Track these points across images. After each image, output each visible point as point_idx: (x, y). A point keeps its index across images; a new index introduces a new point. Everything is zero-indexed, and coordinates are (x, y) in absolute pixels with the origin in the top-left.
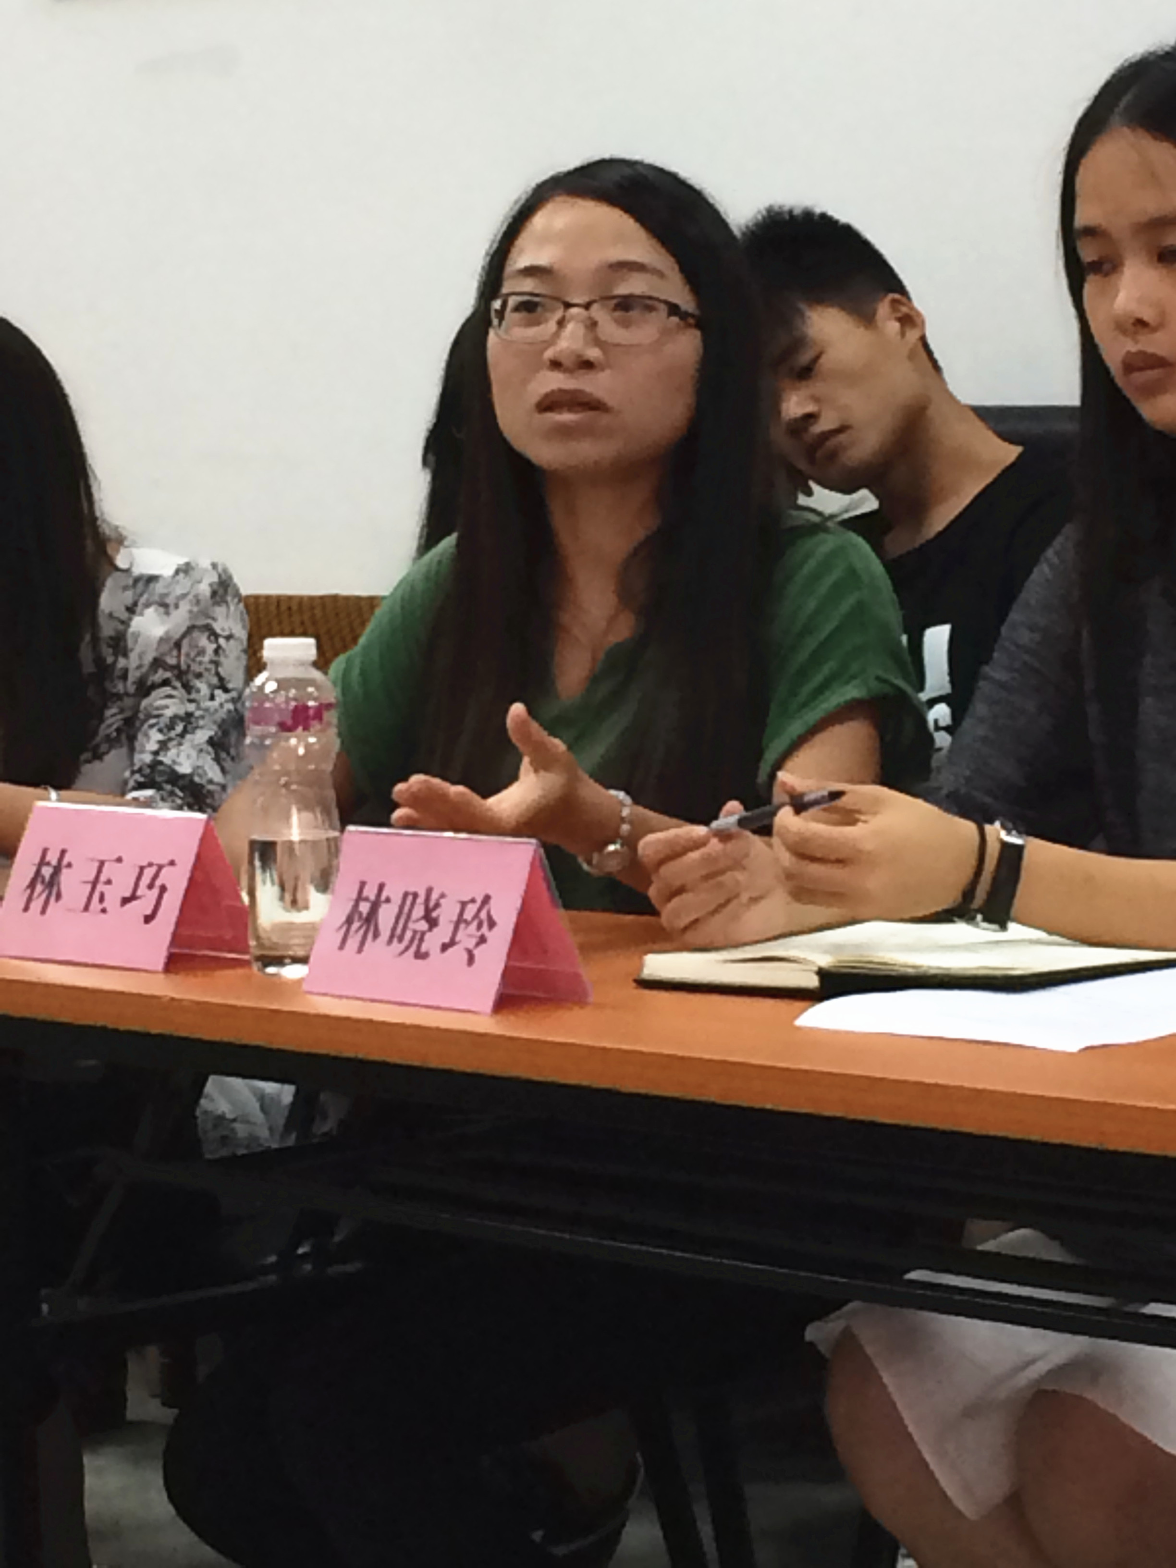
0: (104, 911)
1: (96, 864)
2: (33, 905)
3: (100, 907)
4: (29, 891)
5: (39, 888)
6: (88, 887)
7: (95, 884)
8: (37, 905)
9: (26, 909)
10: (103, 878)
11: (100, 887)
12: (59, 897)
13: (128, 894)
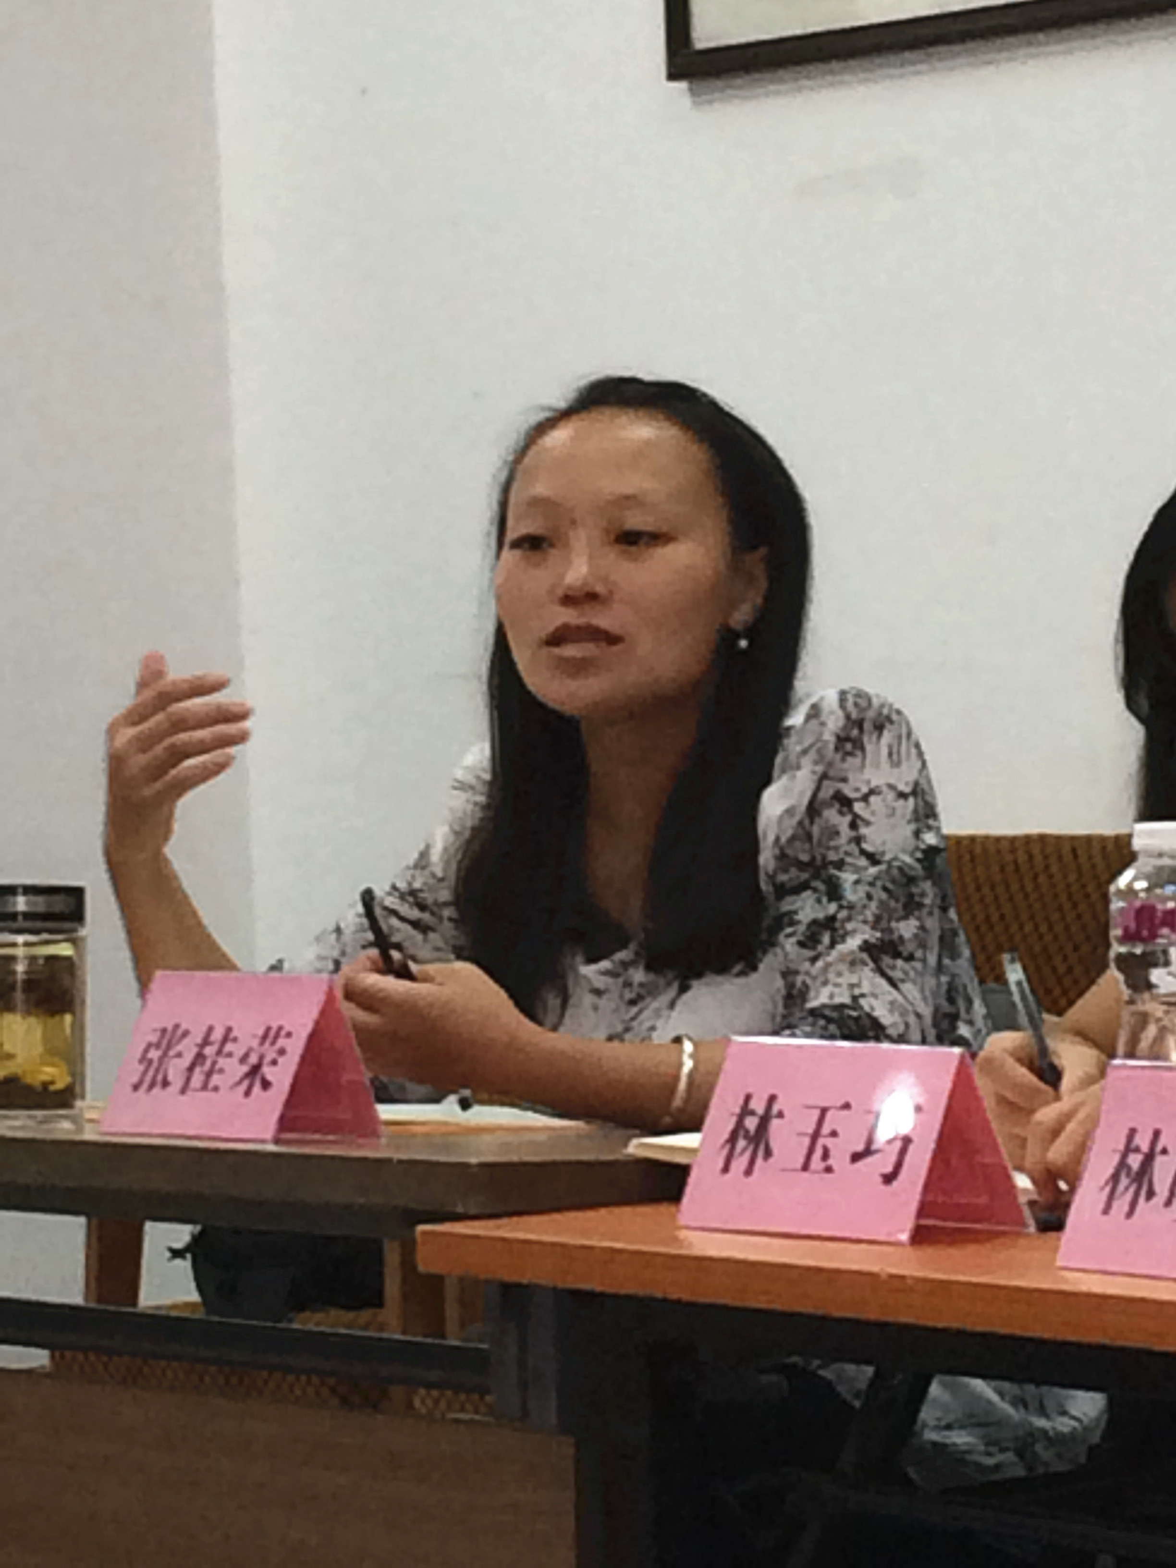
0: (829, 1170)
1: (816, 1114)
2: (734, 1165)
3: (822, 1165)
4: (728, 1147)
5: (741, 1143)
6: (807, 1141)
7: (815, 1136)
8: (740, 1163)
9: (726, 1169)
10: (826, 1130)
11: (821, 1141)
12: (768, 1153)
13: (860, 1148)
